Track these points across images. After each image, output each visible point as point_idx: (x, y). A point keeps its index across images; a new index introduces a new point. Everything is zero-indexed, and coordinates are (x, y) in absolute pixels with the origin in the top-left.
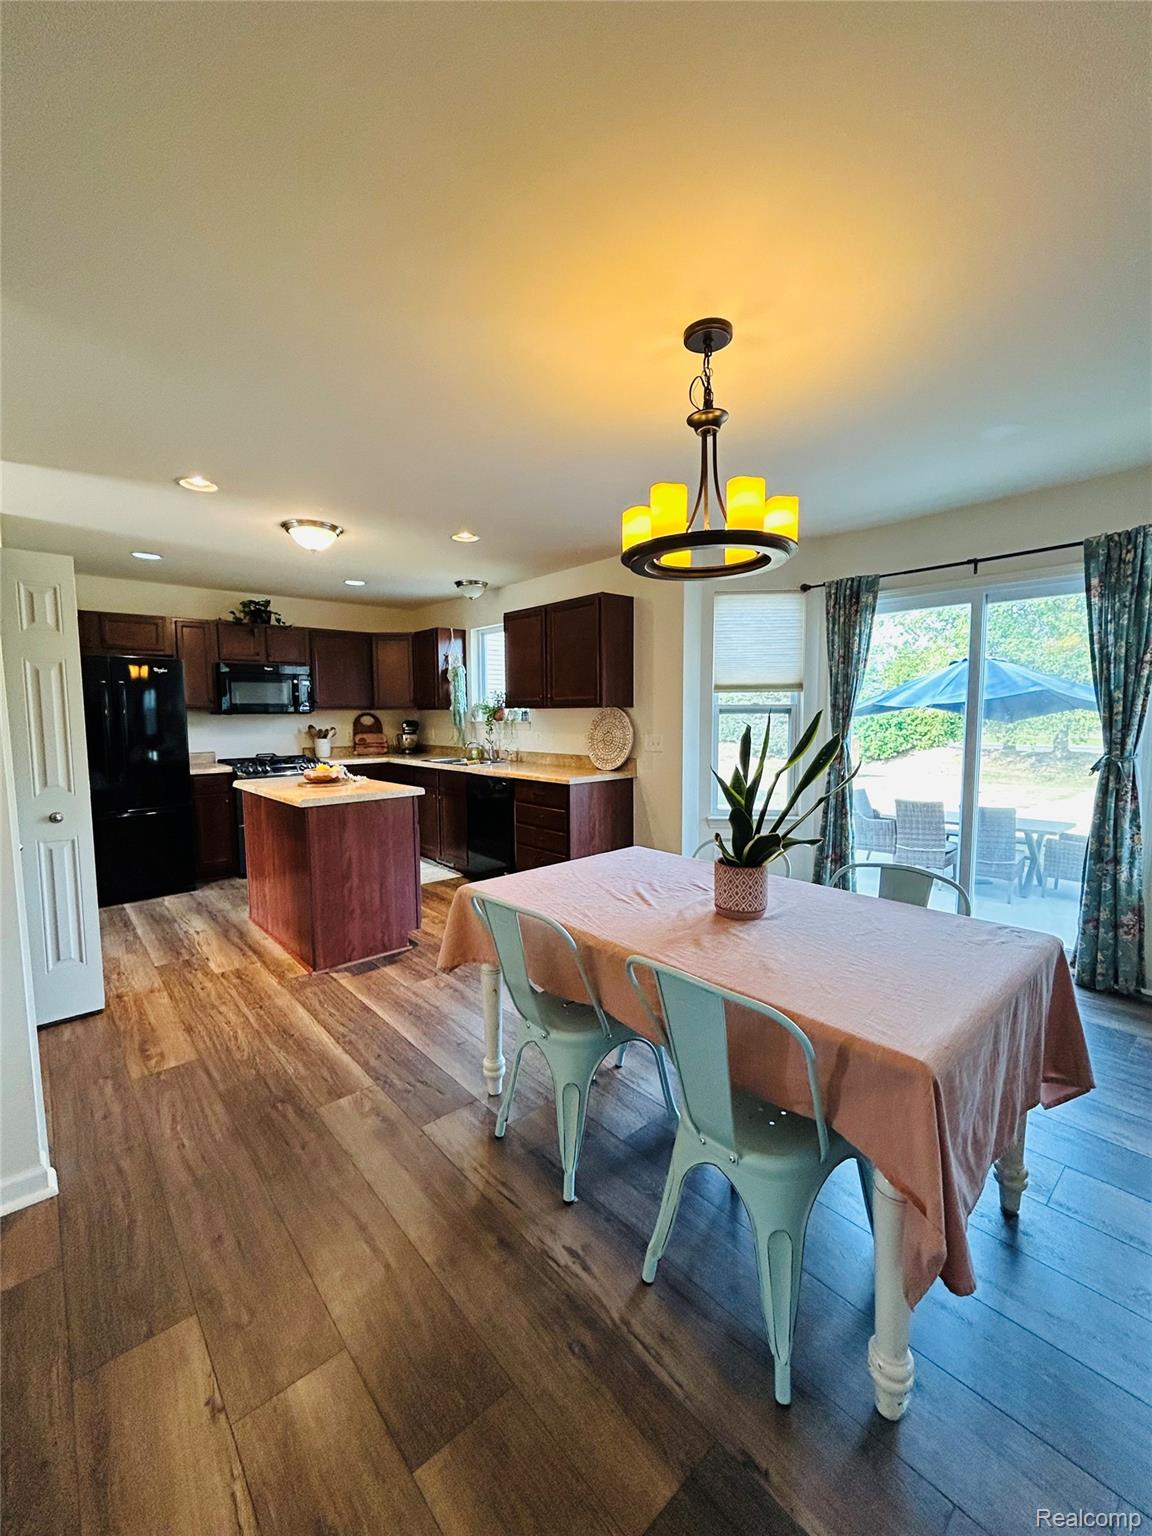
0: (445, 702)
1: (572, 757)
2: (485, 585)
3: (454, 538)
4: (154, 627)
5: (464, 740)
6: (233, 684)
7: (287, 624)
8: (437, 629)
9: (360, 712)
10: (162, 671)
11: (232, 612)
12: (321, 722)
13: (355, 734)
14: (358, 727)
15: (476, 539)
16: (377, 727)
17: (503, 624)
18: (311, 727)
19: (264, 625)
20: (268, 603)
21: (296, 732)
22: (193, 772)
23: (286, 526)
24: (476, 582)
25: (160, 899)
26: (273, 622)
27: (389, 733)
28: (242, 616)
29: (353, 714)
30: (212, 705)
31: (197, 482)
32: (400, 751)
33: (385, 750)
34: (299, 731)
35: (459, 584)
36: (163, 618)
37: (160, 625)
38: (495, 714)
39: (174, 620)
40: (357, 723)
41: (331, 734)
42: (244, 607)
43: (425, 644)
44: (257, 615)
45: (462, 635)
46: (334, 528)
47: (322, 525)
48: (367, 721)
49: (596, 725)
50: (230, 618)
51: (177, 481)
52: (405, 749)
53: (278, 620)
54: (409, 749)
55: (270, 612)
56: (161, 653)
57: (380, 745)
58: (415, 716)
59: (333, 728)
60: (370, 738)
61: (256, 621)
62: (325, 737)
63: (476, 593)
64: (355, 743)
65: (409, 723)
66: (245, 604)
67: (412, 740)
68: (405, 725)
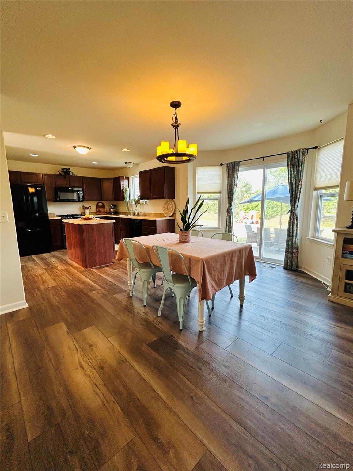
0: (122, 198)
1: (159, 213)
2: (134, 163)
3: (122, 150)
4: (36, 176)
5: (129, 209)
6: (60, 193)
7: (75, 175)
8: (120, 177)
9: (98, 202)
10: (39, 189)
11: (59, 172)
12: (86, 204)
13: (97, 208)
14: (97, 206)
15: (129, 150)
16: (103, 206)
17: (138, 175)
18: (83, 206)
19: (69, 176)
20: (69, 169)
21: (79, 207)
22: (49, 218)
23: (74, 147)
24: (131, 163)
25: (42, 254)
26: (71, 175)
27: (107, 208)
28: (61, 173)
29: (96, 202)
30: (54, 199)
31: (50, 136)
32: (111, 214)
33: (106, 213)
35: (126, 163)
36: (39, 173)
37: (38, 176)
38: (137, 202)
39: (42, 174)
40: (97, 205)
41: (89, 208)
42: (62, 170)
43: (117, 181)
44: (66, 172)
45: (128, 178)
46: (88, 148)
47: (85, 147)
48: (100, 204)
49: (165, 204)
50: (58, 173)
51: (44, 136)
53: (73, 174)
54: (113, 213)
55: (70, 172)
56: (38, 184)
57: (104, 211)
58: (114, 203)
59: (90, 207)
60: (101, 209)
61: (66, 174)
63: (131, 166)
64: (97, 211)
65: (113, 205)
66: (63, 169)
67: (114, 210)
68: (111, 206)
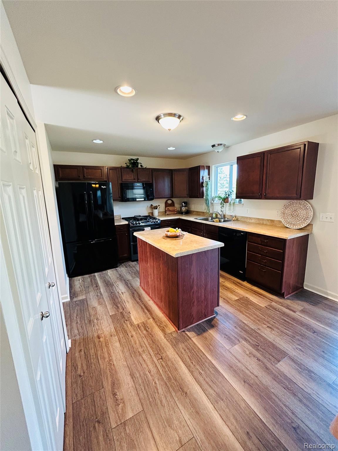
0: (200, 195)
2: (225, 145)
3: (232, 118)
4: (100, 170)
6: (127, 190)
7: (144, 167)
8: (200, 166)
9: (167, 199)
10: (104, 187)
11: (126, 163)
12: (155, 203)
13: (166, 207)
14: (167, 205)
15: (245, 117)
16: (173, 204)
18: (152, 205)
19: (137, 168)
20: (138, 159)
22: (115, 224)
23: (158, 119)
24: (221, 145)
25: (106, 272)
26: (139, 166)
27: (177, 206)
28: (128, 164)
29: (165, 200)
30: (120, 199)
32: (181, 213)
33: (176, 212)
34: (148, 206)
35: (213, 146)
36: (103, 167)
37: (102, 170)
38: (225, 200)
39: (107, 167)
40: (166, 203)
41: (158, 207)
42: (130, 161)
44: (134, 163)
45: (208, 168)
46: (179, 117)
48: (170, 202)
50: (125, 166)
51: (115, 90)
52: (183, 212)
53: (141, 166)
54: (184, 212)
55: (138, 163)
56: (103, 180)
57: (174, 211)
58: (185, 200)
59: (159, 205)
60: (171, 208)
61: (134, 167)
62: (157, 209)
63: (221, 149)
64: (166, 211)
65: (185, 203)
66: (130, 160)
67: (186, 209)
68: (183, 203)
